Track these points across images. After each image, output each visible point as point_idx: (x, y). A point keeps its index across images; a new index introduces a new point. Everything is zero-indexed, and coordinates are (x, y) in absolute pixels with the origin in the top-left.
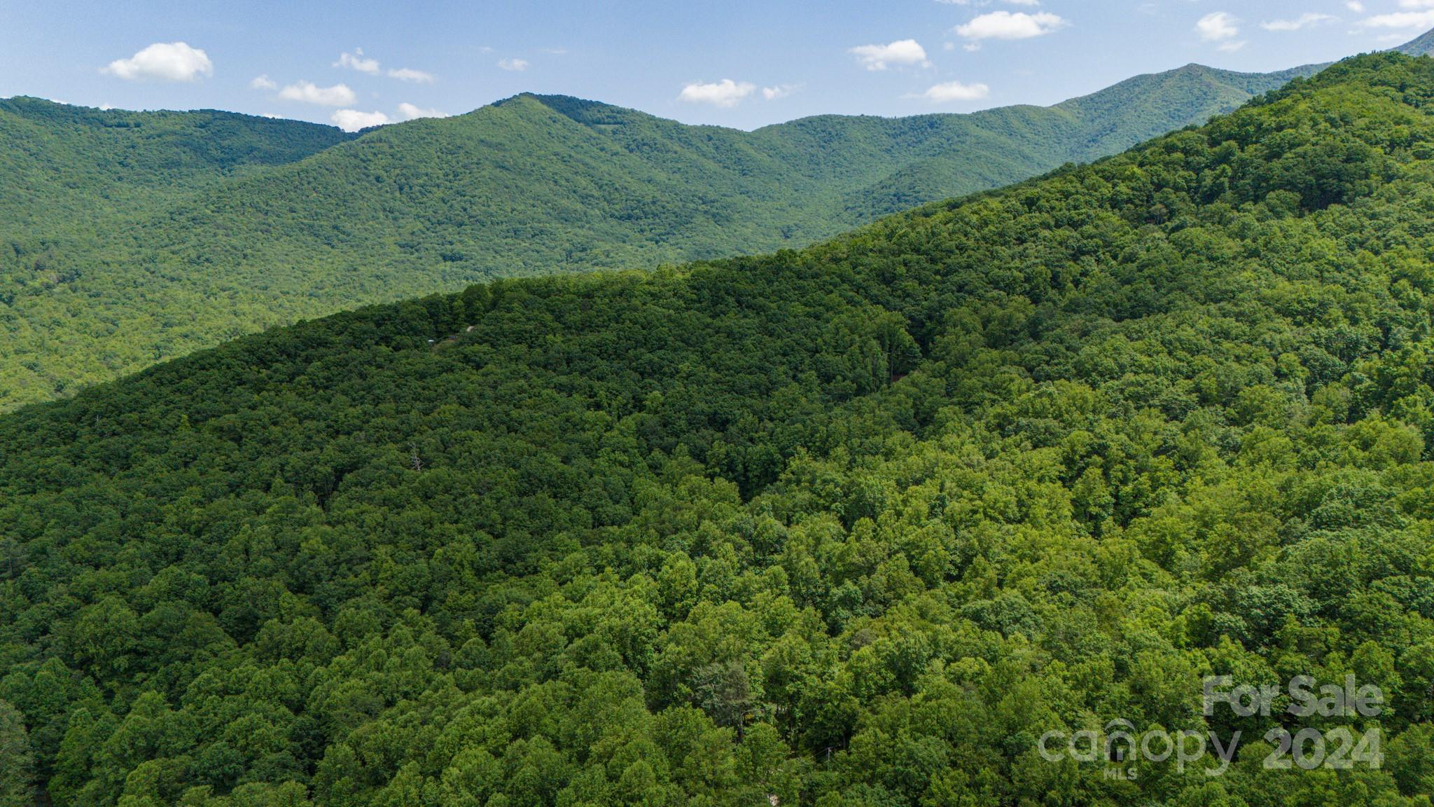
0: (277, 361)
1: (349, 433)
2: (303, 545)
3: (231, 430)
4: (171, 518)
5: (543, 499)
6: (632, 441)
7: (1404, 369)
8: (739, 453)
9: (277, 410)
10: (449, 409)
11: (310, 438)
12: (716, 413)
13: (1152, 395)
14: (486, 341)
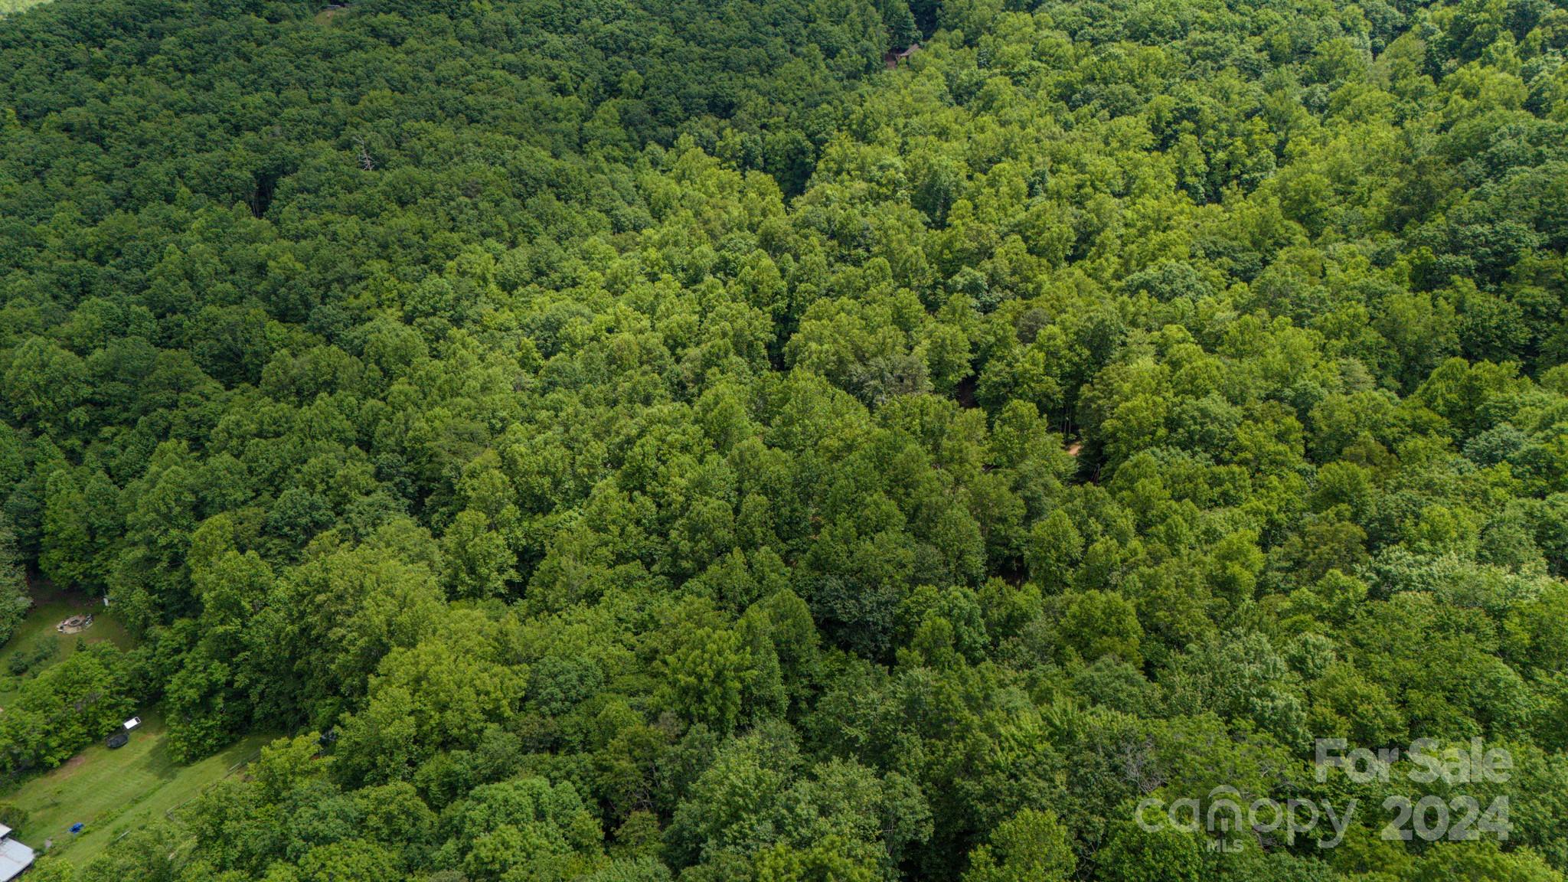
0: (111, 36)
1: (255, 129)
2: (271, 263)
3: (86, 128)
4: (53, 242)
5: (545, 199)
6: (619, 133)
7: (1484, 16)
8: (755, 142)
9: (140, 101)
10: (380, 96)
11: (203, 136)
12: (716, 96)
13: (1222, 55)
14: (394, 9)
